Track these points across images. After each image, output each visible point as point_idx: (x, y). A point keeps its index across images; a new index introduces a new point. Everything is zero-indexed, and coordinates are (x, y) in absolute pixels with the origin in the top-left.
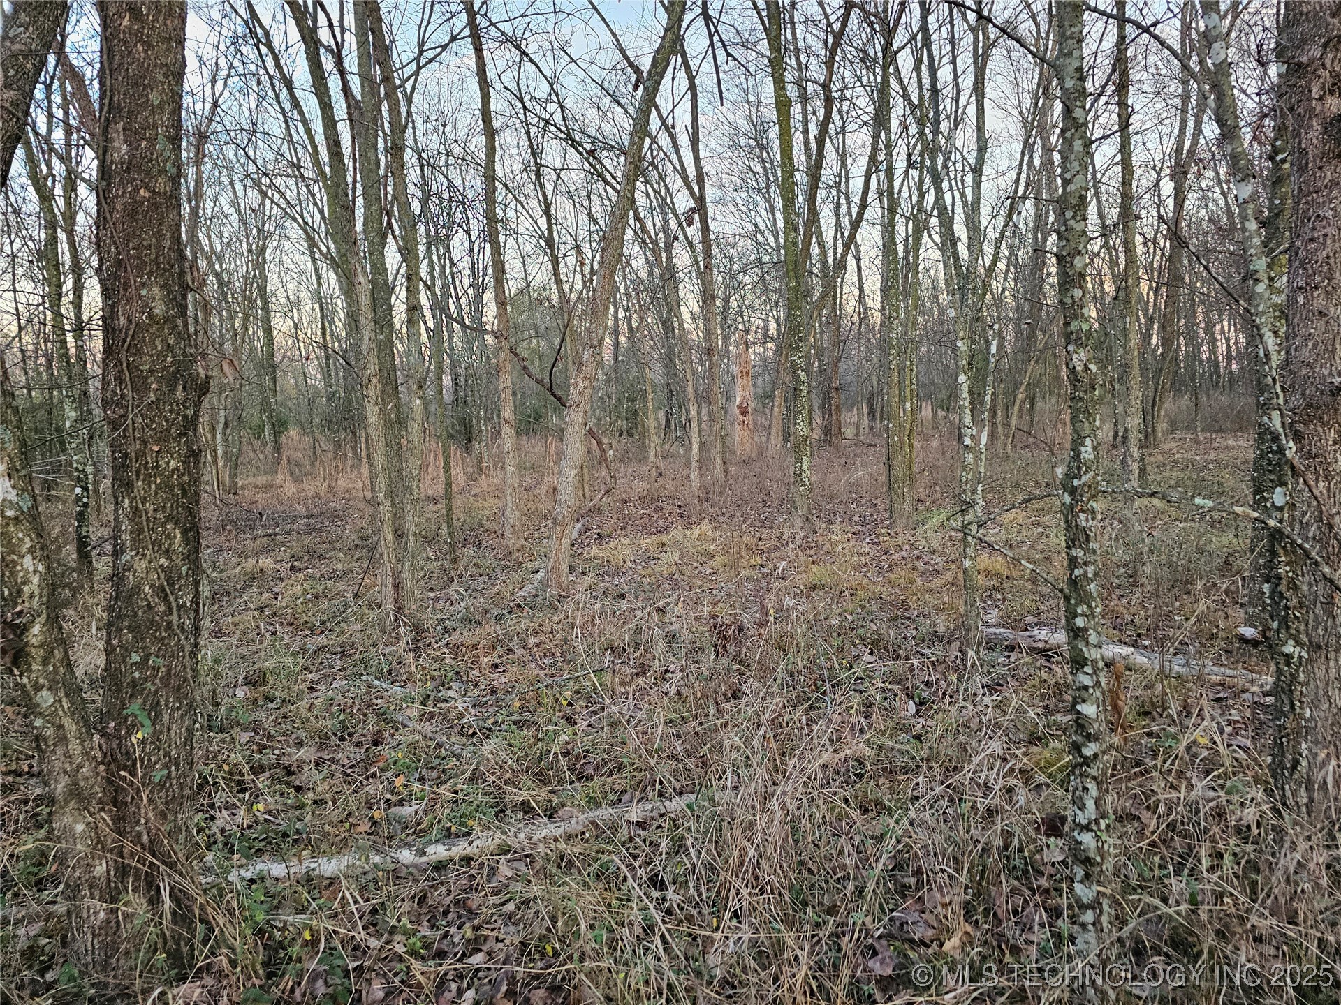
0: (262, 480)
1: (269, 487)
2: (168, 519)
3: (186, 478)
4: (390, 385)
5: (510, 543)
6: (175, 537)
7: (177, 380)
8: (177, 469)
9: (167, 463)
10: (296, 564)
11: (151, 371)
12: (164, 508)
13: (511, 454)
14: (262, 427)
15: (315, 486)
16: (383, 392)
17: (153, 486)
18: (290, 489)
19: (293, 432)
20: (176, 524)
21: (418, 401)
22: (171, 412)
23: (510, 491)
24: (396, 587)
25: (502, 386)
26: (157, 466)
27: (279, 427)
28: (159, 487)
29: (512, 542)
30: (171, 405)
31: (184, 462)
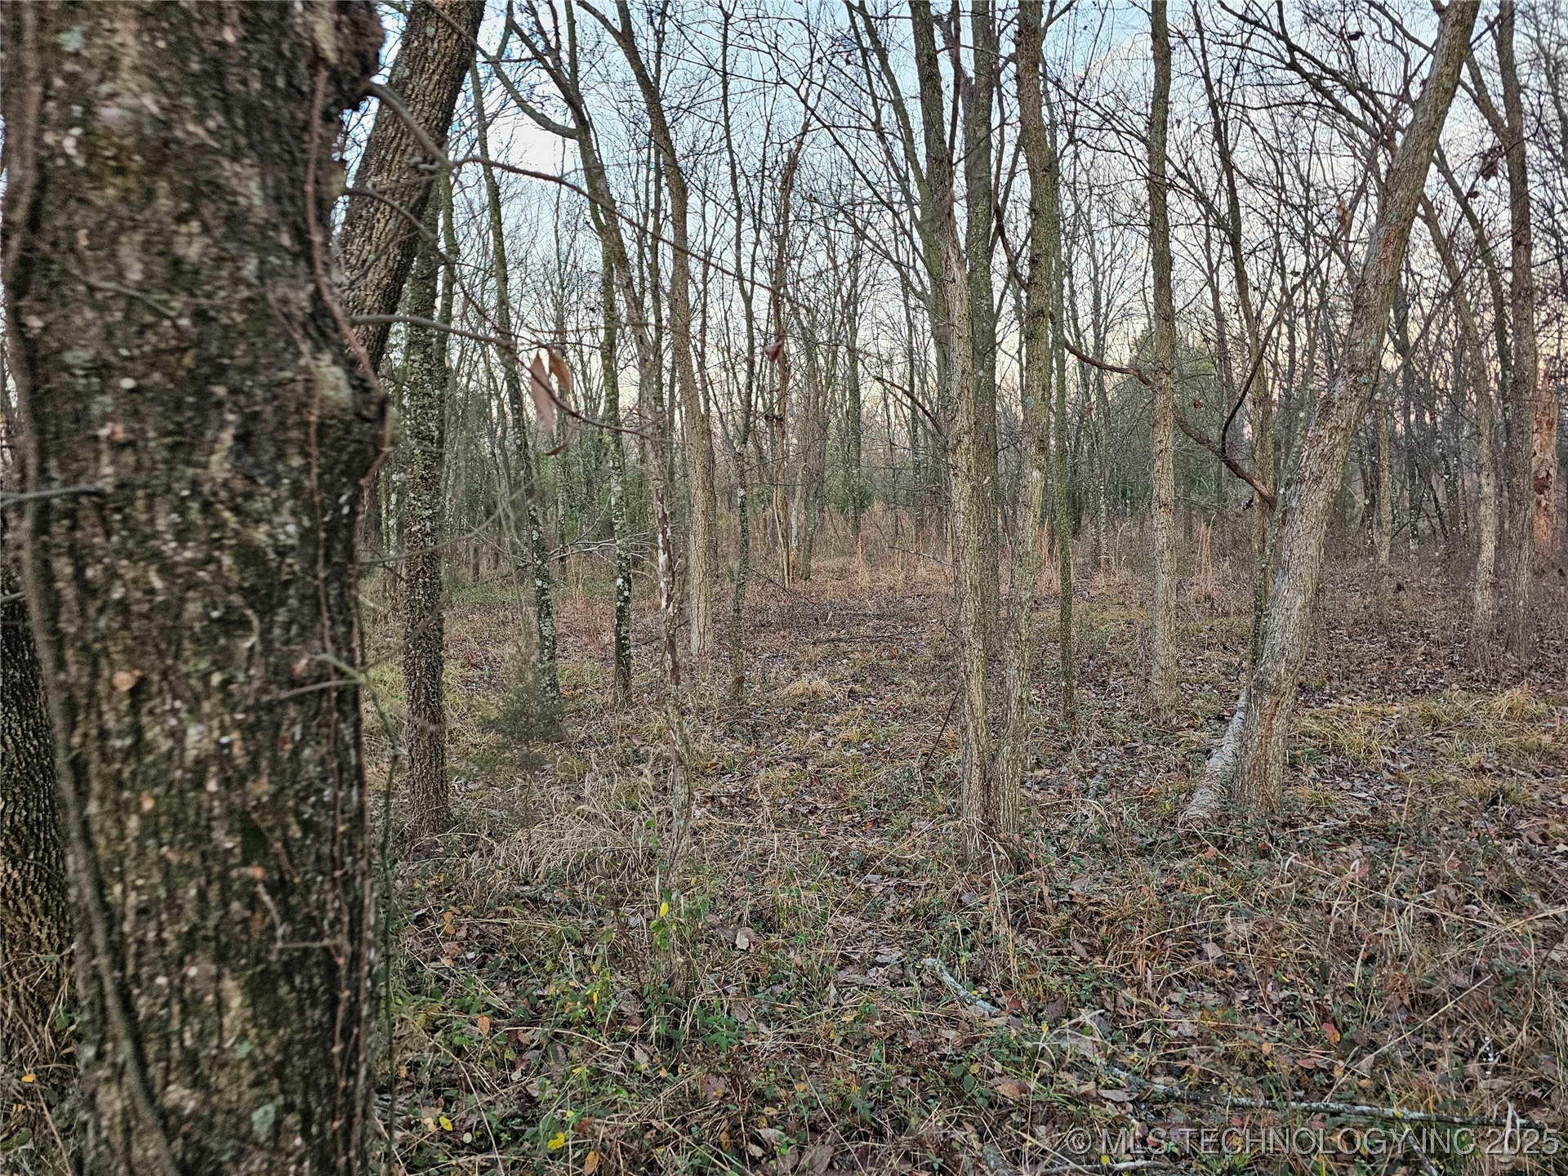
0: (837, 562)
1: (842, 573)
2: (190, 943)
3: (262, 788)
4: (988, 451)
5: (1158, 694)
6: (221, 1006)
7: (207, 407)
8: (221, 753)
9: (178, 735)
10: (858, 687)
11: (102, 370)
12: (173, 904)
13: (1167, 554)
14: (845, 501)
15: (891, 576)
16: (978, 460)
17: (133, 823)
18: (864, 579)
19: (878, 507)
20: (221, 958)
21: (1036, 474)
22: (182, 534)
23: (1162, 612)
24: (986, 785)
25: (1159, 447)
26: (140, 747)
27: (862, 501)
28: (151, 827)
29: (1161, 694)
30: (181, 507)
31: (248, 730)
